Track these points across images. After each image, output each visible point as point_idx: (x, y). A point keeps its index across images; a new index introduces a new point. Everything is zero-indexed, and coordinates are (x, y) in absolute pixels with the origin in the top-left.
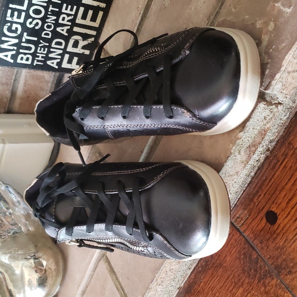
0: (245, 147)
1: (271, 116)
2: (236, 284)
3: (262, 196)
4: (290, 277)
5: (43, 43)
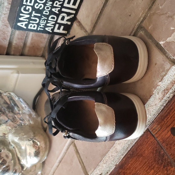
0: (162, 90)
2: (150, 167)
3: (169, 118)
5: (44, 18)
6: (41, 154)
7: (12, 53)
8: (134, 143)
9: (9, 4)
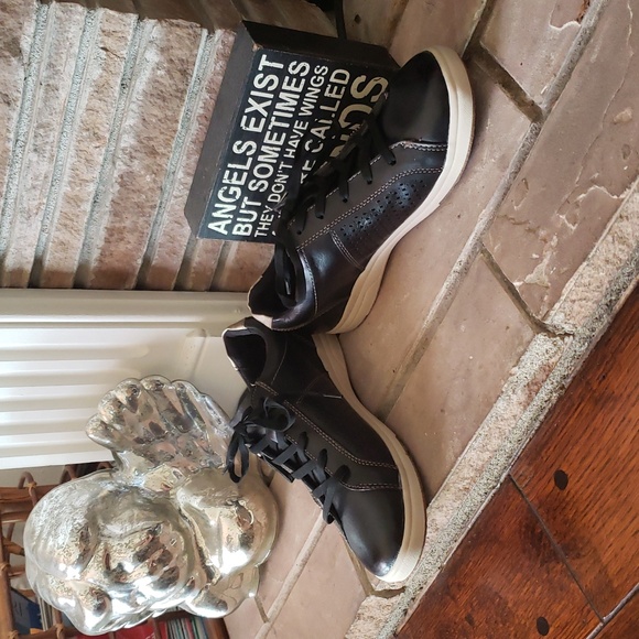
0: (522, 385)
1: (555, 349)
2: (513, 566)
3: (552, 449)
4: (578, 562)
5: (268, 209)
6: (257, 541)
7: (190, 284)
8: (480, 511)
9: (188, 174)
